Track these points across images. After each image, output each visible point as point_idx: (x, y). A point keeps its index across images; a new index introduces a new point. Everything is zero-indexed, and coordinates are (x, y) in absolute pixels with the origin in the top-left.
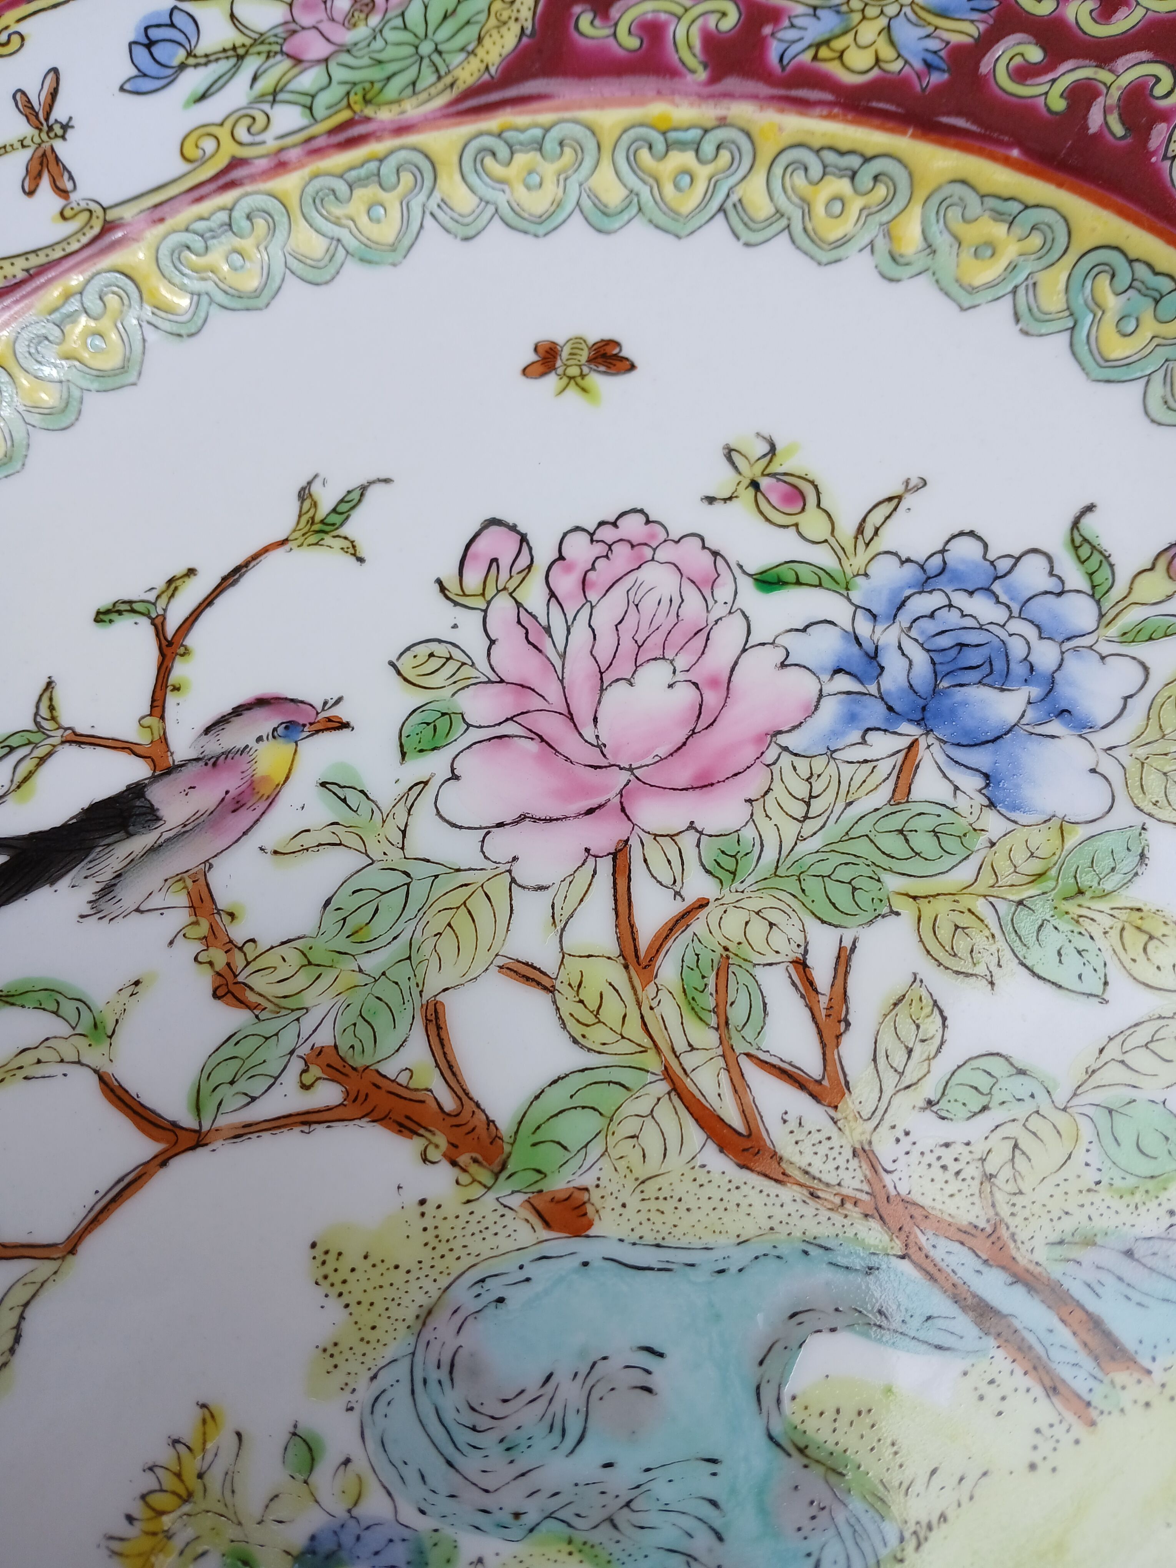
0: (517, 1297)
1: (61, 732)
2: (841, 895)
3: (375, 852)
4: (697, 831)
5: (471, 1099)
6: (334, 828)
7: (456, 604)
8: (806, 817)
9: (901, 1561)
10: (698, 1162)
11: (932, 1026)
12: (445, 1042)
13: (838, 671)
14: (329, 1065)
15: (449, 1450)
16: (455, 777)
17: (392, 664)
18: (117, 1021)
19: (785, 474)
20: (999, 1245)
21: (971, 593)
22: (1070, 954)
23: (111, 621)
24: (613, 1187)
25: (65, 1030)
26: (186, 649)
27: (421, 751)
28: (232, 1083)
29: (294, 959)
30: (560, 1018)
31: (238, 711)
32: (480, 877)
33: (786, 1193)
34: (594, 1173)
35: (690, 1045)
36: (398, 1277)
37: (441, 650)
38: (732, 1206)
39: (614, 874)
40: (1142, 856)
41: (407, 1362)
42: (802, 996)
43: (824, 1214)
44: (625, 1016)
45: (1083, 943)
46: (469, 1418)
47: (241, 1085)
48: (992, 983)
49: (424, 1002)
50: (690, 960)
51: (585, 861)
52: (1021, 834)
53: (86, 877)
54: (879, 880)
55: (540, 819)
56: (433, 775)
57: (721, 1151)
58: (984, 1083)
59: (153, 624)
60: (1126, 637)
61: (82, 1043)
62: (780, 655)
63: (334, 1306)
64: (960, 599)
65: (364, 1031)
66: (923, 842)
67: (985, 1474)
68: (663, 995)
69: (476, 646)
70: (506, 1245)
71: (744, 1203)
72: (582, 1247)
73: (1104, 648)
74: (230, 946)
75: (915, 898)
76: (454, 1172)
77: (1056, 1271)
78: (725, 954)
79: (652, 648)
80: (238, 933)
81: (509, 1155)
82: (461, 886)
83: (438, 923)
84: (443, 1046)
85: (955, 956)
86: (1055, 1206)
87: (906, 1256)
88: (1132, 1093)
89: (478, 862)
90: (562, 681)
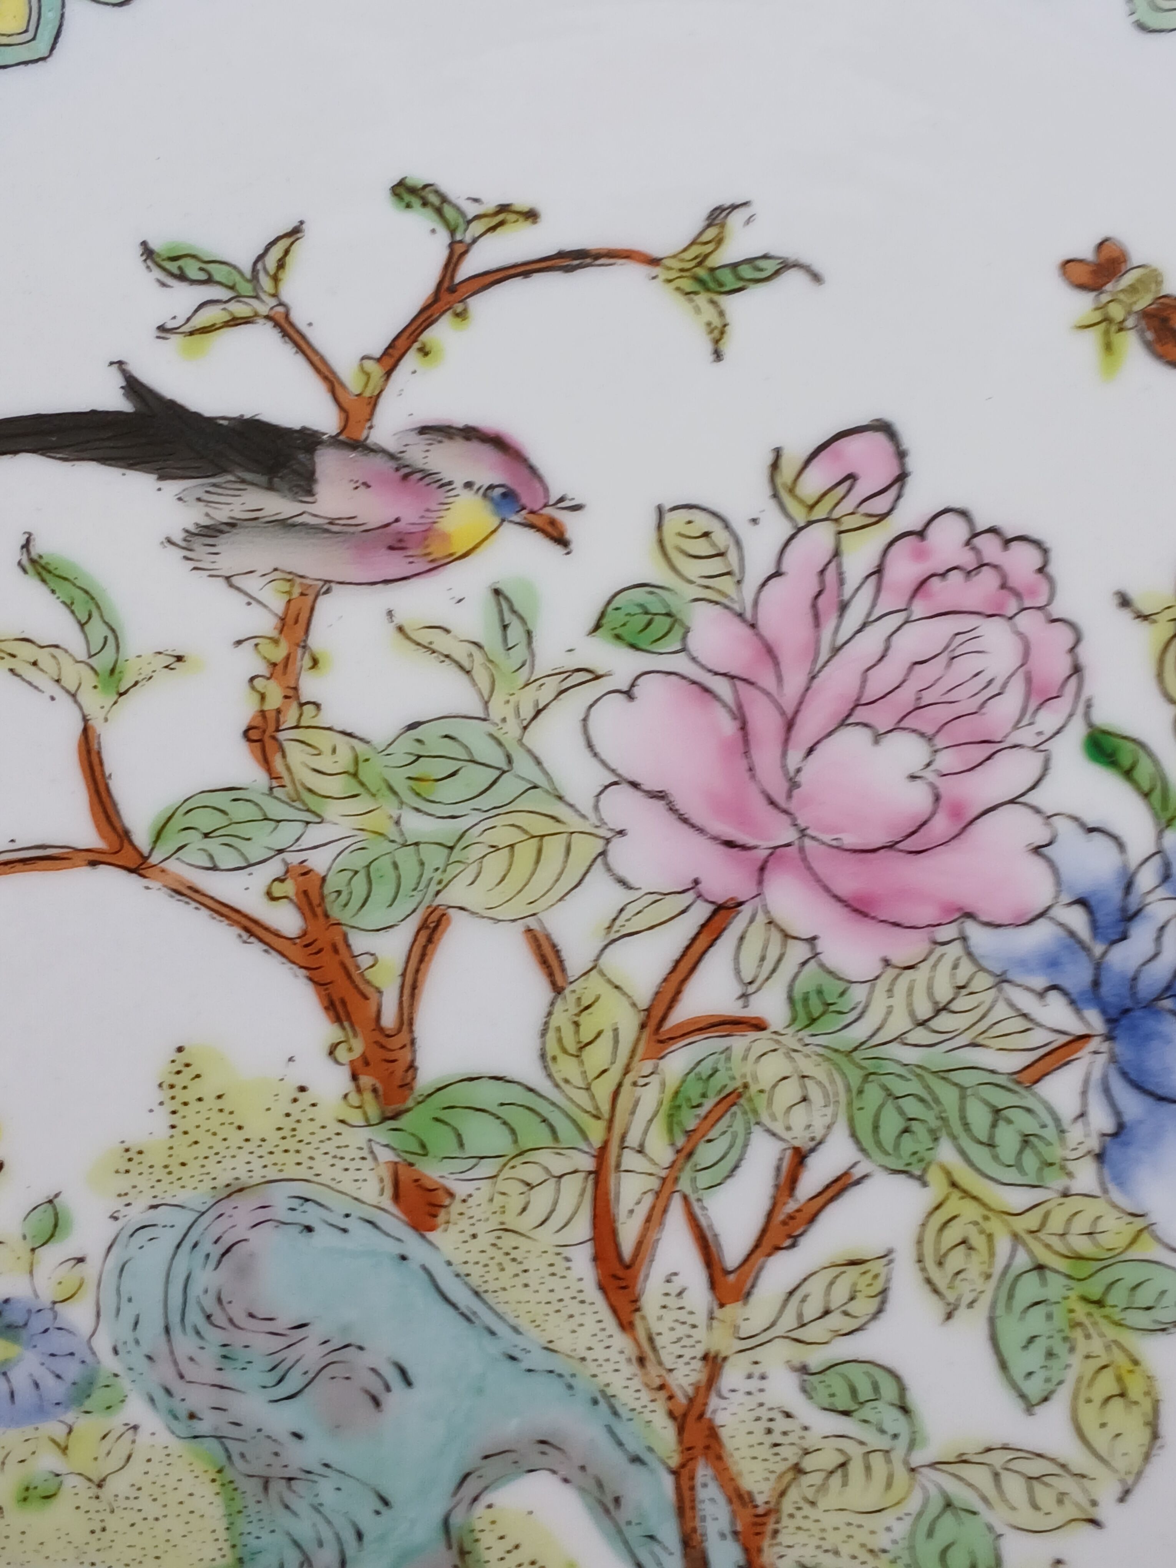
0: (324, 1237)
1: (273, 302)
2: (891, 1124)
3: (497, 709)
4: (813, 948)
5: (411, 1031)
6: (474, 649)
7: (775, 496)
8: (923, 1023)
10: (566, 1252)
11: (863, 1307)
12: (427, 959)
13: (1082, 902)
14: (305, 892)
15: (175, 1318)
16: (629, 694)
17: (660, 511)
18: (136, 683)
20: (758, 1529)
22: (1040, 1346)
23: (408, 206)
24: (477, 1213)
25: (80, 652)
26: (465, 310)
27: (618, 637)
28: (206, 835)
29: (344, 759)
30: (546, 1023)
31: (470, 433)
32: (575, 823)
33: (620, 1340)
34: (470, 1188)
35: (642, 1145)
36: (236, 1138)
37: (721, 538)
38: (565, 1312)
39: (703, 926)
41: (191, 1216)
42: (776, 1186)
43: (636, 1384)
44: (604, 1071)
45: (1061, 1349)
46: (210, 1305)
47: (212, 845)
48: (949, 1315)
49: (435, 904)
50: (705, 1069)
51: (688, 890)
52: (1100, 1207)
53: (199, 500)
54: (935, 1140)
55: (676, 811)
56: (610, 673)
57: (594, 1260)
58: (865, 1391)
59: (451, 245)
61: (89, 679)
62: (1044, 837)
63: (162, 1118)
65: (359, 885)
66: (1007, 1139)
68: (654, 1080)
69: (759, 562)
70: (347, 1186)
71: (578, 1318)
72: (412, 1244)
74: (292, 693)
75: (954, 1185)
76: (349, 1085)
78: (741, 1089)
79: (926, 721)
80: (309, 686)
81: (407, 1110)
82: (552, 817)
83: (503, 836)
84: (421, 960)
85: (940, 1264)
86: (833, 1539)
87: (675, 1473)
88: (978, 1505)
89: (585, 804)
90: (813, 678)
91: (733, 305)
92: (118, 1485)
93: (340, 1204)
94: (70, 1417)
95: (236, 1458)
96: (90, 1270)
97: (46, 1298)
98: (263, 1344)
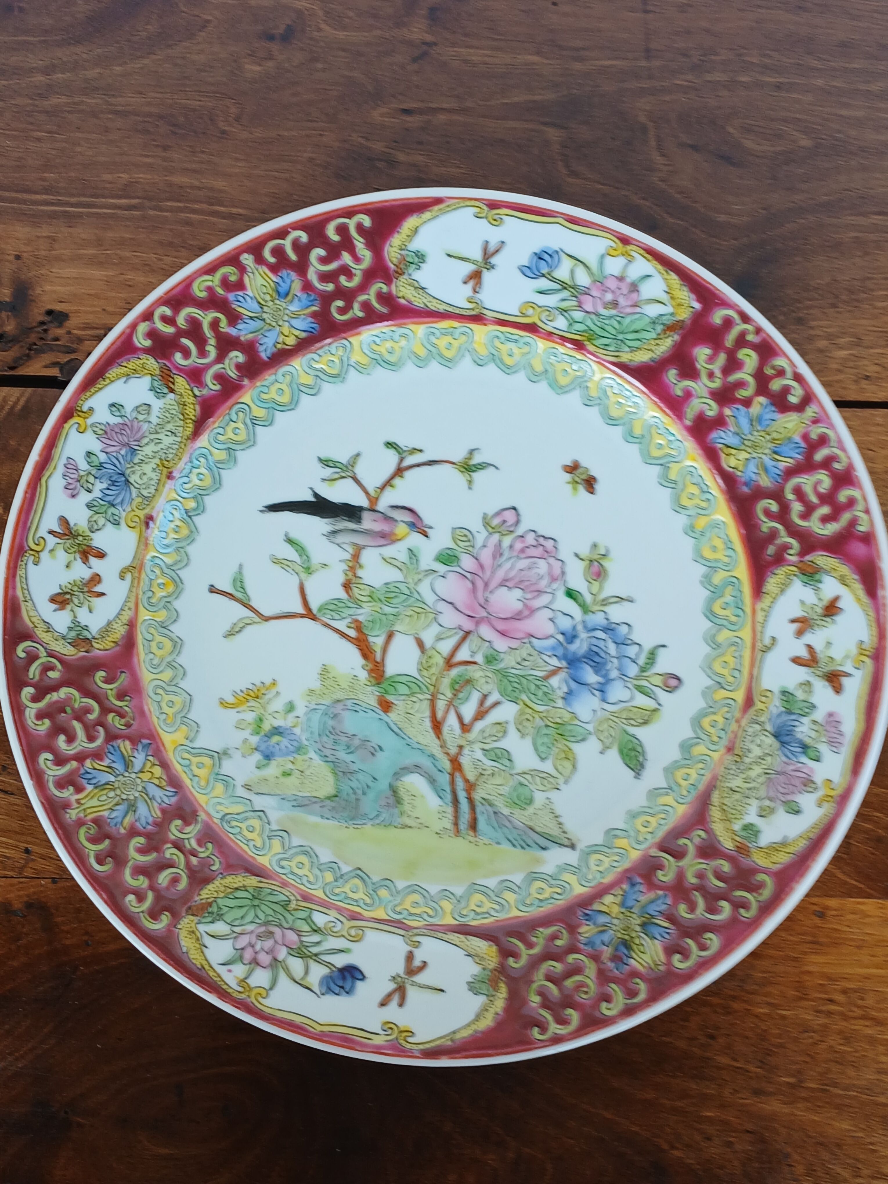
1: (352, 473)
2: (509, 689)
3: (408, 580)
4: (491, 644)
5: (384, 662)
6: (402, 564)
7: (484, 525)
8: (519, 663)
10: (423, 719)
11: (500, 735)
12: (389, 644)
13: (562, 633)
14: (357, 626)
16: (444, 577)
17: (453, 529)
18: (314, 571)
19: (602, 565)
20: (470, 788)
21: (613, 642)
22: (546, 745)
23: (389, 448)
24: (400, 709)
25: (300, 563)
26: (403, 475)
27: (441, 562)
28: (332, 611)
29: (368, 592)
30: (420, 661)
32: (428, 610)
33: (437, 742)
34: (399, 702)
35: (444, 693)
36: (338, 688)
37: (469, 536)
38: (423, 734)
39: (461, 637)
40: (584, 739)
42: (479, 704)
43: (440, 752)
44: (435, 674)
45: (551, 746)
47: (333, 613)
48: (522, 737)
49: (391, 630)
50: (461, 674)
51: (458, 628)
52: (564, 711)
54: (521, 693)
55: (455, 607)
56: (439, 571)
57: (431, 721)
58: (500, 755)
59: (400, 459)
60: (636, 686)
61: (302, 569)
62: (552, 616)
63: (319, 682)
64: (609, 641)
65: (371, 624)
67: (427, 827)
68: (447, 676)
69: (479, 543)
71: (426, 736)
72: (383, 716)
73: (629, 685)
74: (355, 575)
75: (525, 704)
76: (368, 676)
77: (478, 804)
78: (470, 679)
79: (523, 585)
80: (360, 573)
81: (383, 682)
82: (423, 608)
83: (409, 613)
84: (387, 644)
85: (521, 724)
86: (490, 791)
88: (528, 784)
89: (431, 605)
90: (493, 573)
91: (473, 474)
92: (307, 772)
94: (295, 755)
97: (289, 726)
98: (344, 739)
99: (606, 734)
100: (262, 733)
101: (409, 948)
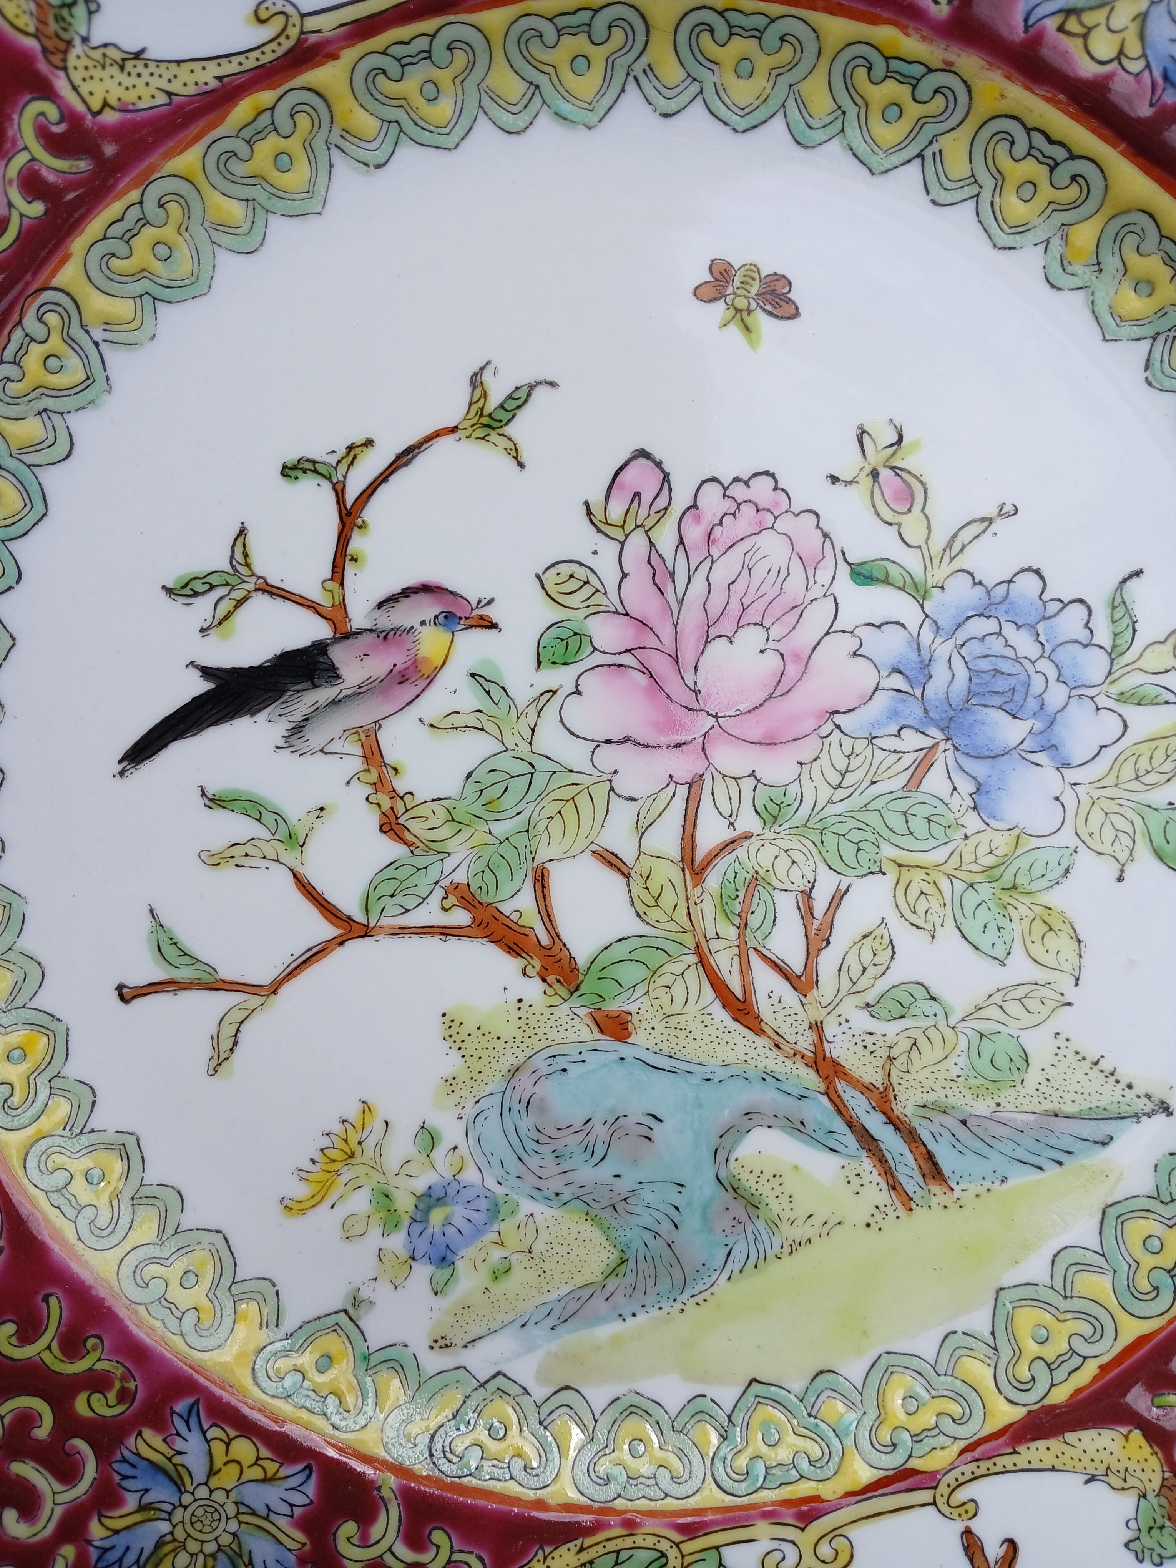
0: (575, 1070)
1: (254, 579)
2: (848, 851)
3: (510, 742)
4: (756, 778)
5: (561, 940)
6: (478, 714)
7: (599, 530)
8: (839, 786)
9: (779, 1258)
10: (706, 1011)
11: (884, 956)
12: (547, 897)
13: (895, 669)
14: (462, 897)
15: (520, 1151)
16: (578, 692)
17: (538, 577)
18: (307, 835)
19: (901, 469)
20: (884, 1100)
21: (1019, 627)
22: (992, 927)
23: (296, 478)
24: (648, 1016)
25: (267, 835)
26: (363, 521)
27: (554, 663)
28: (392, 896)
29: (442, 815)
30: (631, 897)
31: (407, 592)
32: (587, 781)
33: (760, 1041)
34: (637, 1004)
35: (717, 934)
36: (500, 1045)
37: (581, 572)
38: (723, 1043)
39: (687, 799)
40: (1067, 871)
42: (802, 918)
43: (781, 1058)
44: (676, 906)
45: (1003, 923)
46: (535, 1135)
47: (398, 899)
48: (933, 937)
49: (535, 866)
50: (730, 875)
51: (668, 785)
52: (989, 834)
53: (280, 715)
54: (878, 847)
55: (639, 744)
56: (561, 686)
57: (724, 1007)
58: (906, 999)
59: (334, 489)
60: (1122, 697)
61: (280, 847)
62: (854, 644)
63: (455, 1055)
64: (1009, 630)
65: (489, 877)
66: (918, 825)
67: (839, 1223)
68: (706, 896)
69: (609, 575)
70: (572, 1038)
71: (732, 1042)
73: (1102, 701)
74: (393, 794)
75: (900, 865)
76: (542, 986)
77: (915, 1123)
78: (755, 875)
79: (753, 615)
80: (401, 786)
81: (582, 982)
82: (573, 784)
83: (551, 809)
84: (545, 900)
85: (914, 912)
86: (927, 1084)
87: (826, 1094)
88: (1000, 1028)
89: (587, 768)
90: (676, 626)
91: (513, 429)
92: (539, 1247)
93: (573, 1050)
94: (495, 1227)
95: (591, 1203)
96: (463, 1149)
97: (449, 1176)
98: (573, 1141)
99: (1108, 834)
100: (406, 1221)
101: (959, 1527)
